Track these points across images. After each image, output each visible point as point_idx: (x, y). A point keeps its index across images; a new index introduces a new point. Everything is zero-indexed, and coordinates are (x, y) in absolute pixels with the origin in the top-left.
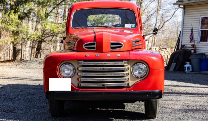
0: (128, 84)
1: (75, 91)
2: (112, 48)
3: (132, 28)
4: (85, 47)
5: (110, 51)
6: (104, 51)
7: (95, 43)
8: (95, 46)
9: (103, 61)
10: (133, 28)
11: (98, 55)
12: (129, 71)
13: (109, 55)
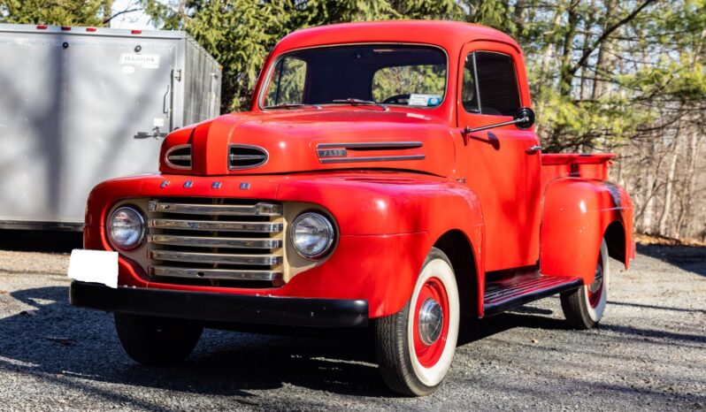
0: (280, 276)
1: (134, 287)
2: (235, 163)
3: (428, 105)
4: (170, 160)
5: (228, 172)
6: (209, 173)
7: (189, 149)
8: (188, 157)
9: (209, 201)
10: (433, 105)
11: (190, 182)
12: (283, 236)
13: (219, 184)
